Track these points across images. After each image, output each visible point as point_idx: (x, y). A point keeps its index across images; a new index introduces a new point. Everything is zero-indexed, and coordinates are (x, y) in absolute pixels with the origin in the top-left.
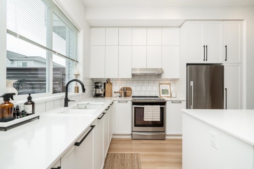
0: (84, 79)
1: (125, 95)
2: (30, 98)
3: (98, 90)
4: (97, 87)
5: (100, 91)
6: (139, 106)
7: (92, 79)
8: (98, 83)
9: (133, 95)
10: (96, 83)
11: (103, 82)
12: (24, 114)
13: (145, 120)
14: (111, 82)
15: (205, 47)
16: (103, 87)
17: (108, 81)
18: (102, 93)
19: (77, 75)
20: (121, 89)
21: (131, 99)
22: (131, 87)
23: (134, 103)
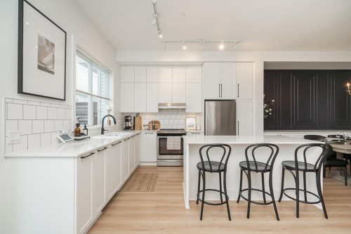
0: (115, 113)
1: (154, 128)
2: (85, 126)
3: (127, 123)
4: (127, 120)
5: (130, 124)
6: (163, 136)
7: (123, 113)
8: (128, 117)
9: (161, 128)
10: (126, 117)
11: (133, 116)
12: (83, 134)
13: (168, 149)
14: (141, 116)
15: (221, 86)
16: (132, 121)
17: (138, 114)
18: (132, 125)
19: (109, 111)
20: (150, 123)
21: (157, 131)
22: (160, 121)
23: (159, 135)
